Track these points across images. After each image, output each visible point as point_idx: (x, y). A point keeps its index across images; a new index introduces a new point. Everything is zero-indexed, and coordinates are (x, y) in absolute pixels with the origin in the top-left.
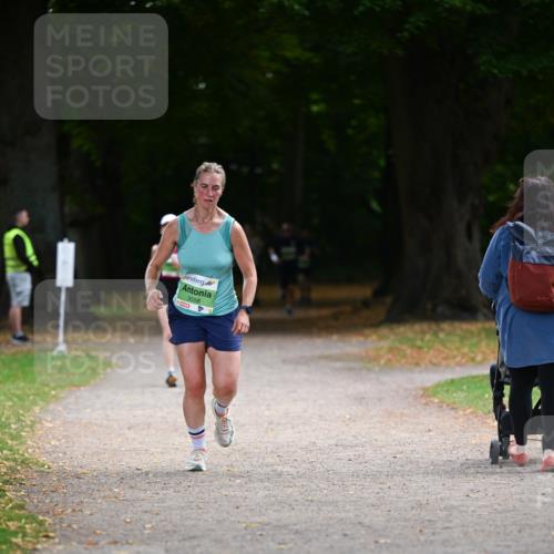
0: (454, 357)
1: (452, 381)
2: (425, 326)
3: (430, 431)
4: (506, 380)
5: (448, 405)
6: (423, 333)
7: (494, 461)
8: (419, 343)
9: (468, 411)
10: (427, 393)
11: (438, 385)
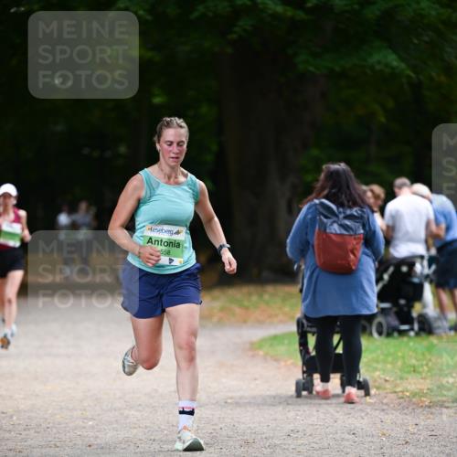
0: (276, 315)
1: (275, 337)
2: (252, 289)
3: (256, 379)
4: (309, 329)
5: (272, 357)
6: (250, 294)
7: (299, 395)
8: (246, 303)
9: (289, 362)
10: (254, 347)
11: (263, 340)
